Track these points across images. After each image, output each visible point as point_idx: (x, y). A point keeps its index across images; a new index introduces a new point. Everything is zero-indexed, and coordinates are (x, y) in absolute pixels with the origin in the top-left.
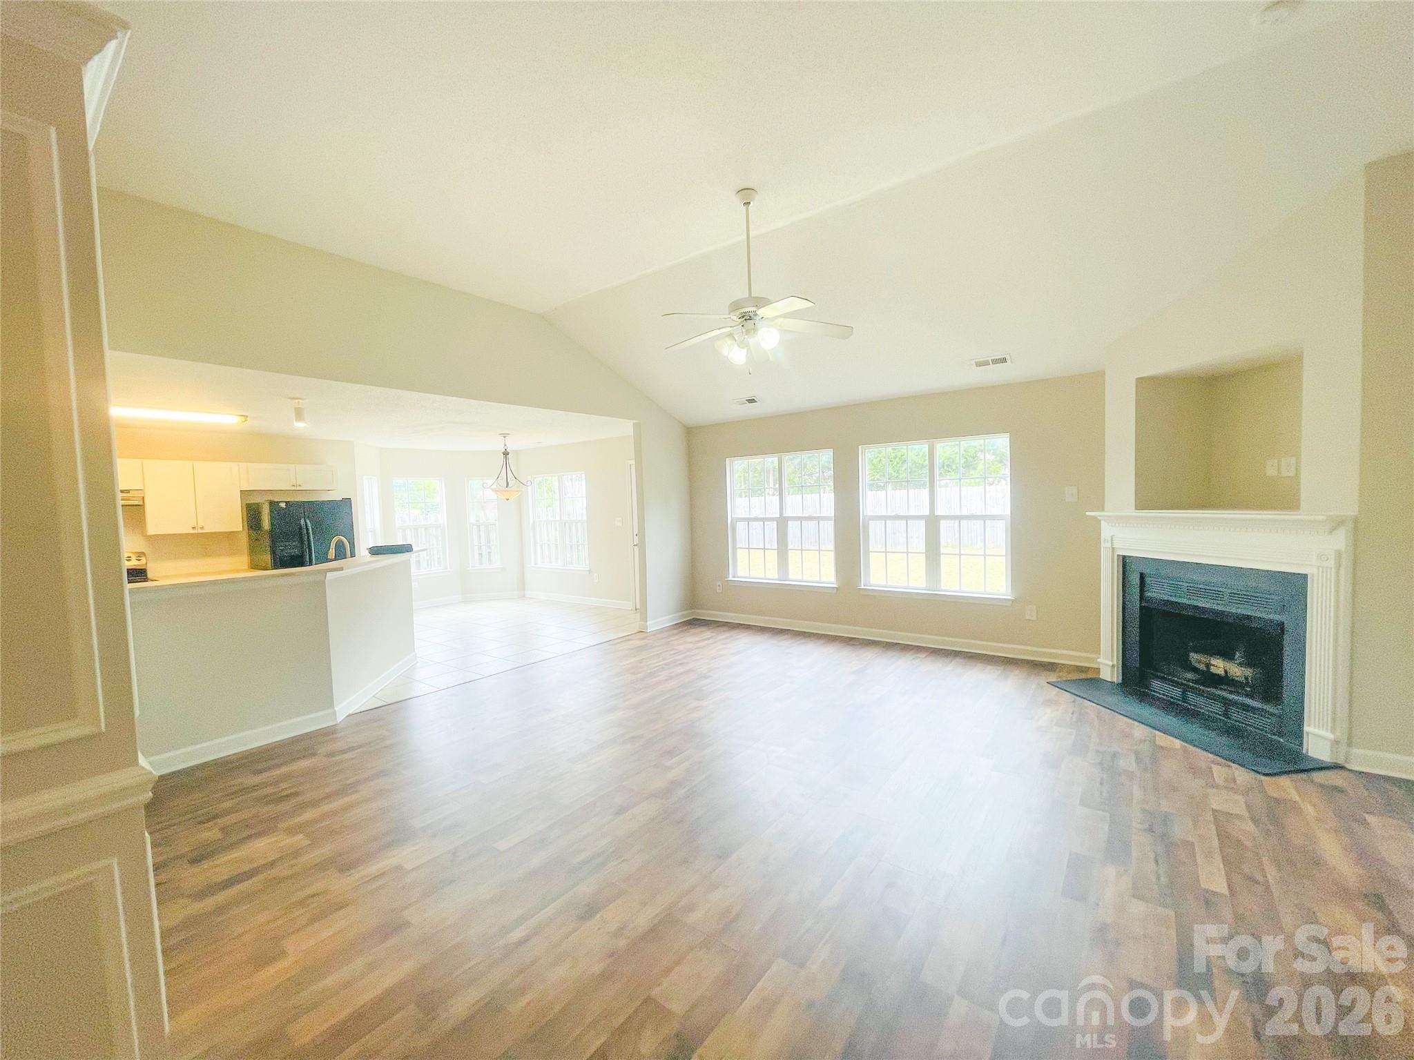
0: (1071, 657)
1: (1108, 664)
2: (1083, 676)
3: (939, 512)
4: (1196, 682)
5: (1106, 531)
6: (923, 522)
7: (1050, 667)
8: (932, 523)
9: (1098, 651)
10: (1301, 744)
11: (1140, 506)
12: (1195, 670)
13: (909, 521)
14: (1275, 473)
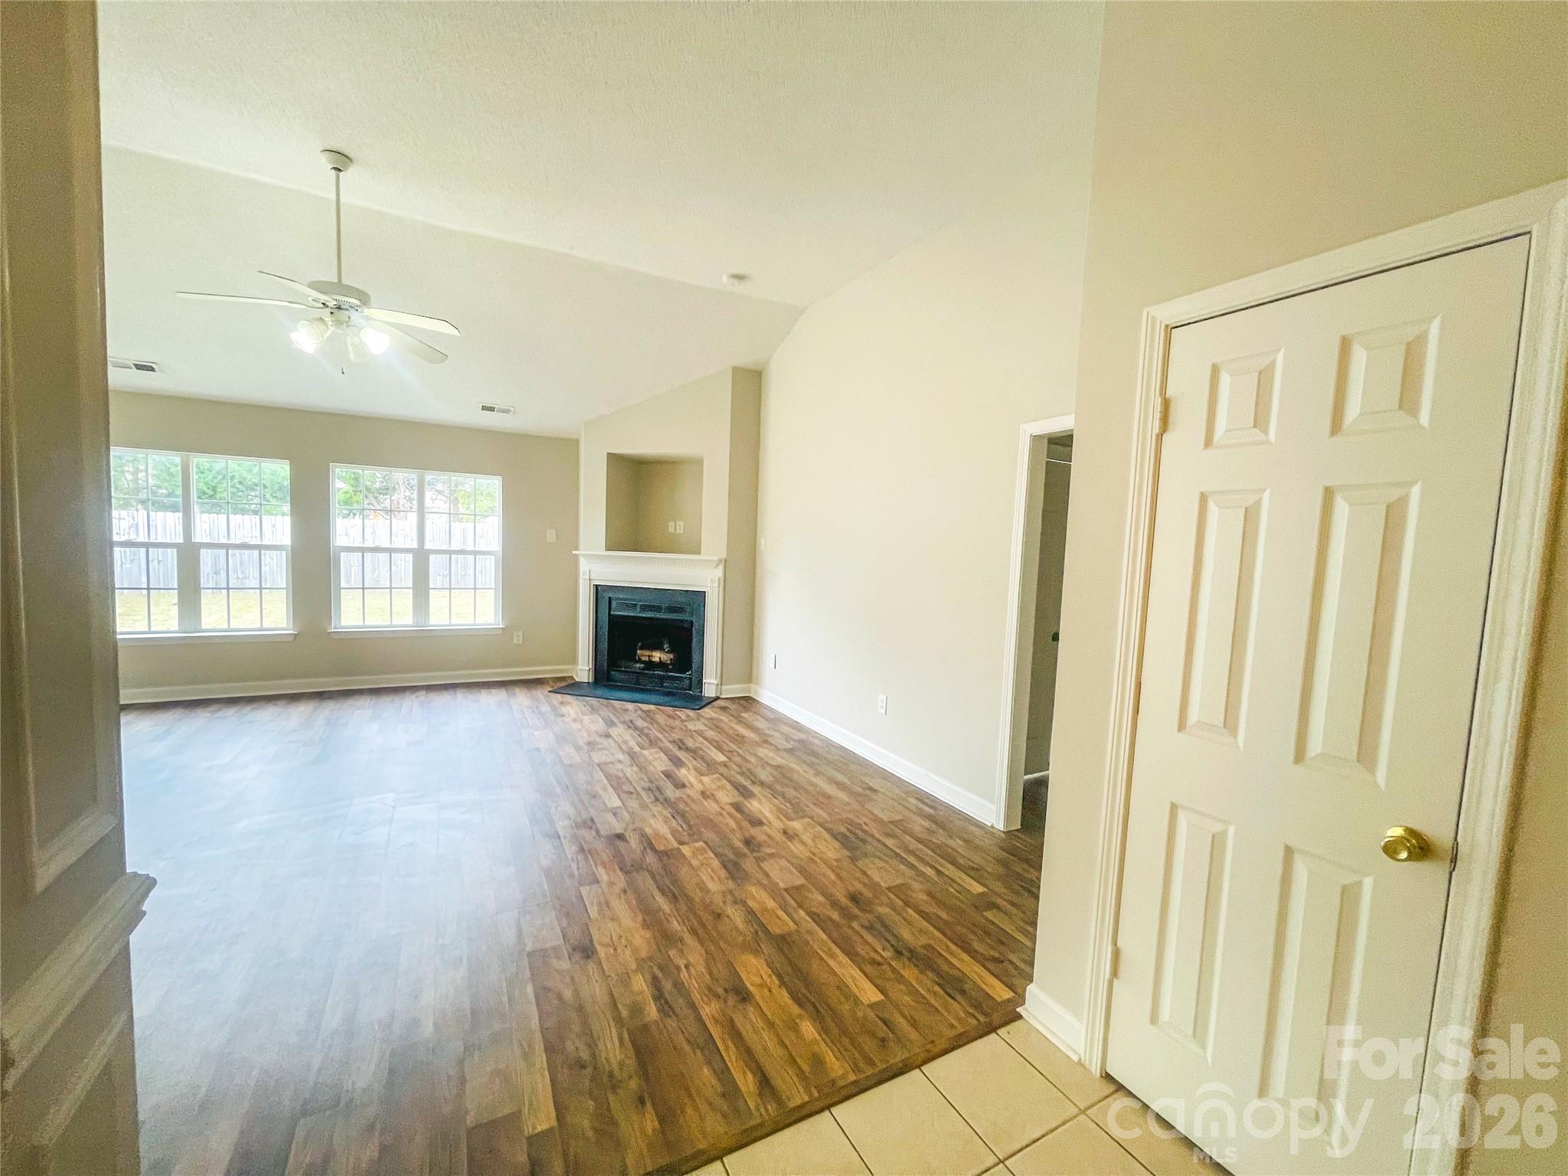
0: (550, 671)
1: (583, 670)
2: (564, 684)
3: (428, 546)
4: (644, 669)
5: (584, 566)
6: (410, 557)
7: (538, 682)
8: (421, 558)
9: (574, 660)
10: (701, 692)
11: (608, 548)
12: (640, 661)
13: (393, 555)
14: (673, 531)
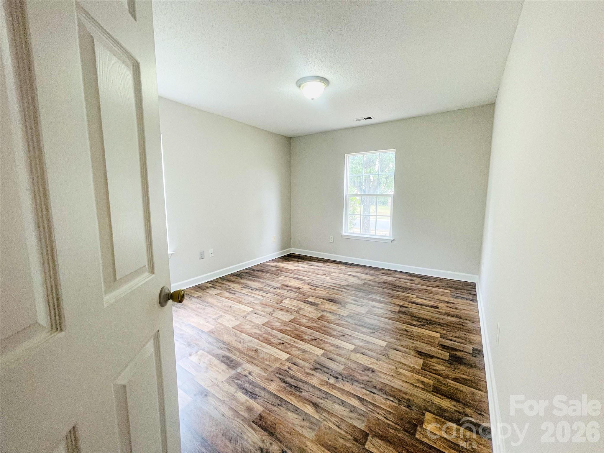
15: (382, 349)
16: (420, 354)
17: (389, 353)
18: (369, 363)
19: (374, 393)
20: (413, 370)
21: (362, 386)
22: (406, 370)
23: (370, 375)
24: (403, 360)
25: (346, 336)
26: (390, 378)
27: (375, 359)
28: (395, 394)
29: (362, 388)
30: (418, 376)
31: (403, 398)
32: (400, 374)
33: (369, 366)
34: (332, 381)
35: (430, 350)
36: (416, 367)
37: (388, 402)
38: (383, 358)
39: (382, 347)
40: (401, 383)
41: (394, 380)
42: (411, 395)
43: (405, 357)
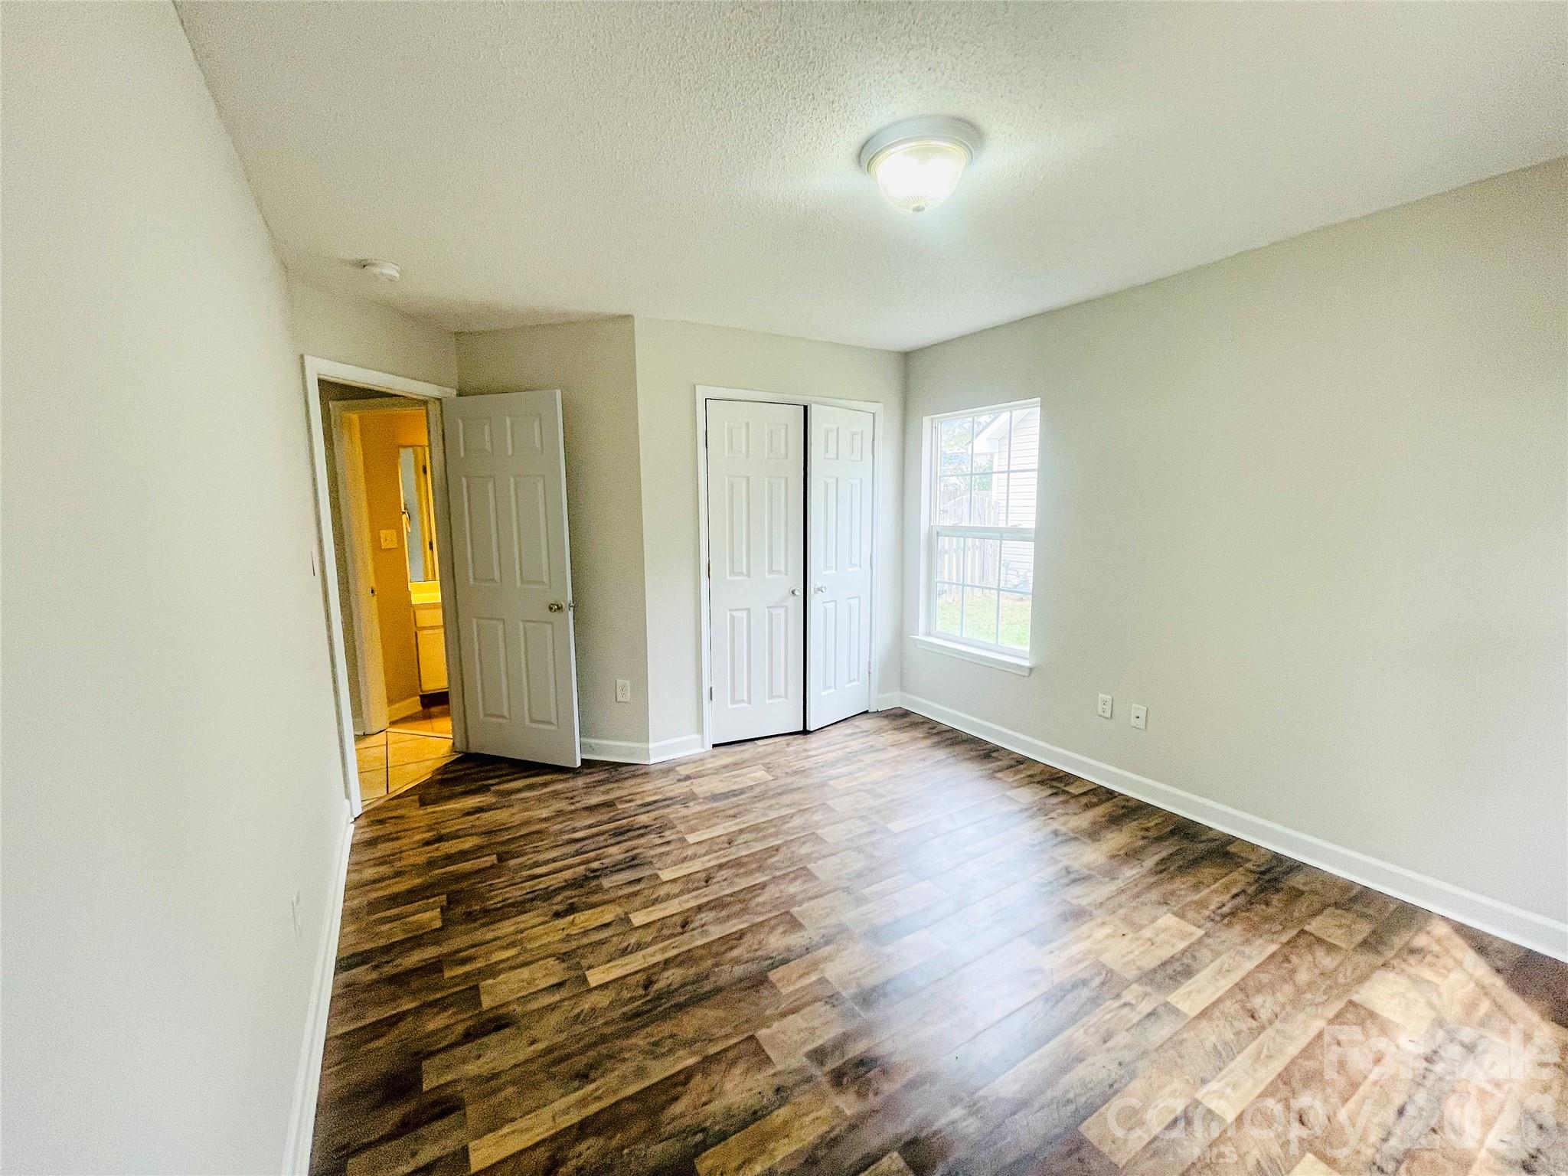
15: (584, 963)
16: (498, 1023)
17: (565, 965)
18: (577, 921)
19: (527, 893)
20: (492, 971)
21: (552, 888)
22: (503, 961)
23: (556, 908)
24: (525, 973)
25: (679, 929)
26: (522, 926)
27: (575, 935)
28: (500, 912)
29: (548, 887)
30: (479, 965)
31: (485, 916)
32: (512, 945)
33: (572, 917)
34: (595, 865)
35: (479, 1057)
36: (490, 981)
37: (500, 899)
38: (565, 948)
39: (590, 967)
40: (499, 933)
41: (512, 929)
42: (476, 929)
43: (525, 984)
